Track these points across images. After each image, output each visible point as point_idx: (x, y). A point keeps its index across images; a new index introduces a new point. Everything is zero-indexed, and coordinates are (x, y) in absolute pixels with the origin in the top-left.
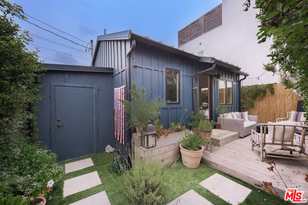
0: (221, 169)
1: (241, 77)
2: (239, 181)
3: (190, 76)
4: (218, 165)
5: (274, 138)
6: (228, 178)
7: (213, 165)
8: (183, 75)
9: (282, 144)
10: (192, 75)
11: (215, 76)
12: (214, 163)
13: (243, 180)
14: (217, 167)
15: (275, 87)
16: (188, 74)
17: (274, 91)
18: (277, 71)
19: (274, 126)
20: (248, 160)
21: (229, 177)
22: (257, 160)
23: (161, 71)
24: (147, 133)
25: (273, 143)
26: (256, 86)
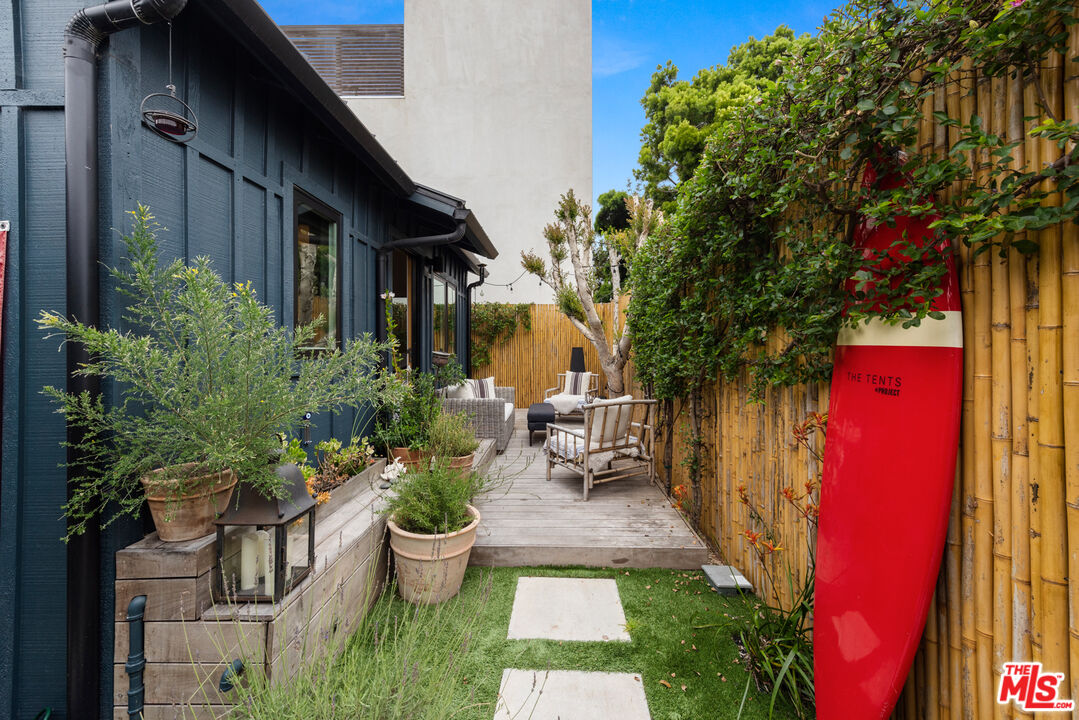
0: (527, 560)
1: (472, 278)
2: (581, 572)
3: (372, 248)
4: (520, 551)
5: (602, 436)
6: (555, 576)
7: (502, 556)
8: (351, 236)
9: (615, 448)
10: (378, 246)
11: (428, 262)
12: (506, 549)
13: (587, 566)
14: (516, 558)
15: (532, 313)
16: (364, 238)
17: (530, 324)
18: (547, 275)
19: (607, 407)
20: (563, 507)
21: (554, 572)
22: (576, 500)
23: (276, 196)
24: (281, 517)
25: (602, 450)
26: (496, 307)
